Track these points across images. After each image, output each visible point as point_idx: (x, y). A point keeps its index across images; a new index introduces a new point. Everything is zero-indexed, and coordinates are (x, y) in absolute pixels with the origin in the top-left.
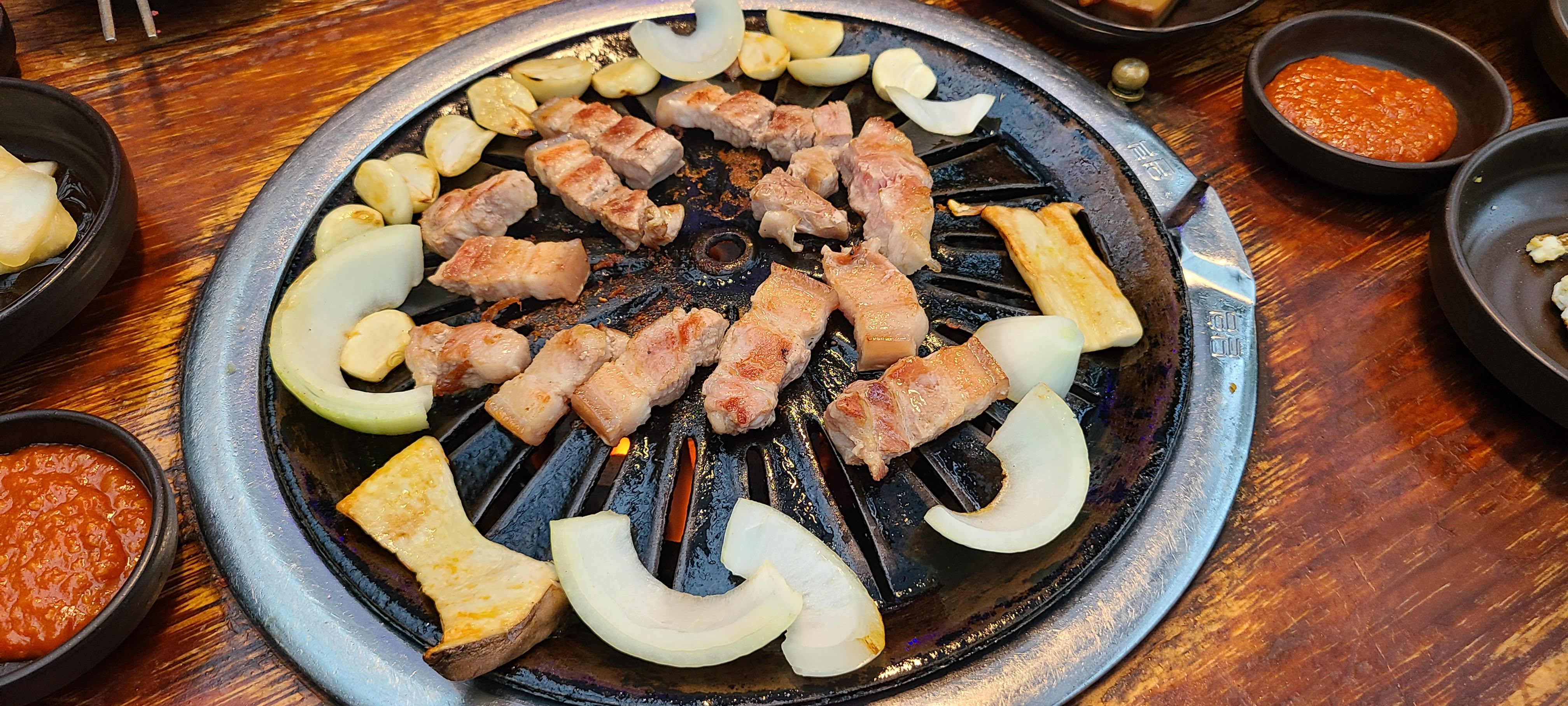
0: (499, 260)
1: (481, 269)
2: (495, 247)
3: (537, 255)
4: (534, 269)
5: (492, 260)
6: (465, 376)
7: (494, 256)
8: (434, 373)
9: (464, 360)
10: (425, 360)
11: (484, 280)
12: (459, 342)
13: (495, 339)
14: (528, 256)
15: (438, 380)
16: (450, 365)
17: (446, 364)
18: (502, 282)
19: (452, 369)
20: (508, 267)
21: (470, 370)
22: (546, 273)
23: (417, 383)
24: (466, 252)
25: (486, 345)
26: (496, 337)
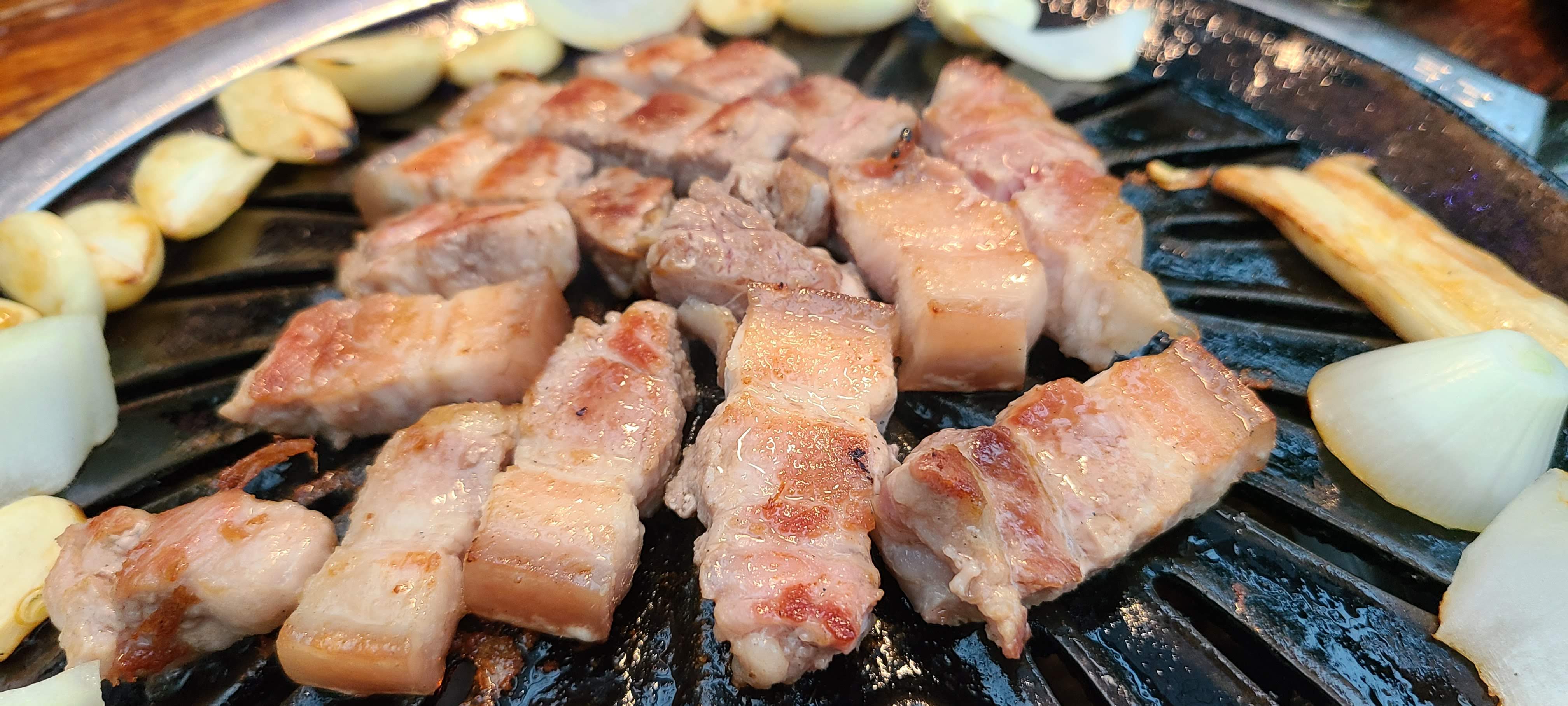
0: (376, 340)
1: (336, 367)
2: (361, 318)
3: (457, 314)
4: (459, 343)
5: (359, 345)
6: (186, 625)
7: (360, 334)
8: (111, 628)
9: (174, 586)
10: (84, 599)
11: (347, 386)
12: (162, 544)
13: (251, 528)
14: (439, 322)
15: (120, 645)
16: (141, 605)
17: (131, 605)
18: (390, 385)
19: (149, 612)
20: (398, 352)
21: (195, 610)
22: (490, 347)
23: (69, 657)
24: (298, 337)
25: (226, 545)
26: (252, 522)
